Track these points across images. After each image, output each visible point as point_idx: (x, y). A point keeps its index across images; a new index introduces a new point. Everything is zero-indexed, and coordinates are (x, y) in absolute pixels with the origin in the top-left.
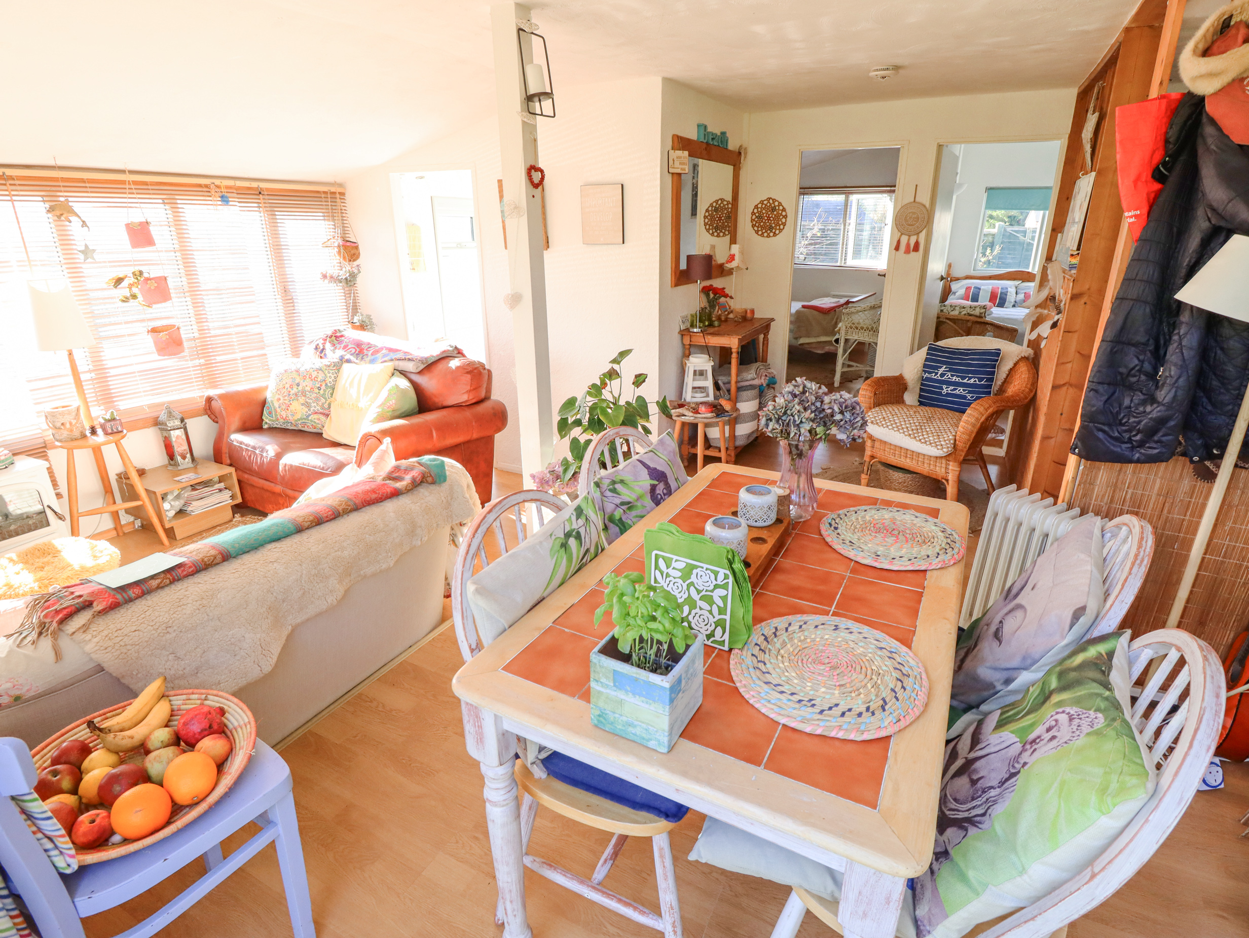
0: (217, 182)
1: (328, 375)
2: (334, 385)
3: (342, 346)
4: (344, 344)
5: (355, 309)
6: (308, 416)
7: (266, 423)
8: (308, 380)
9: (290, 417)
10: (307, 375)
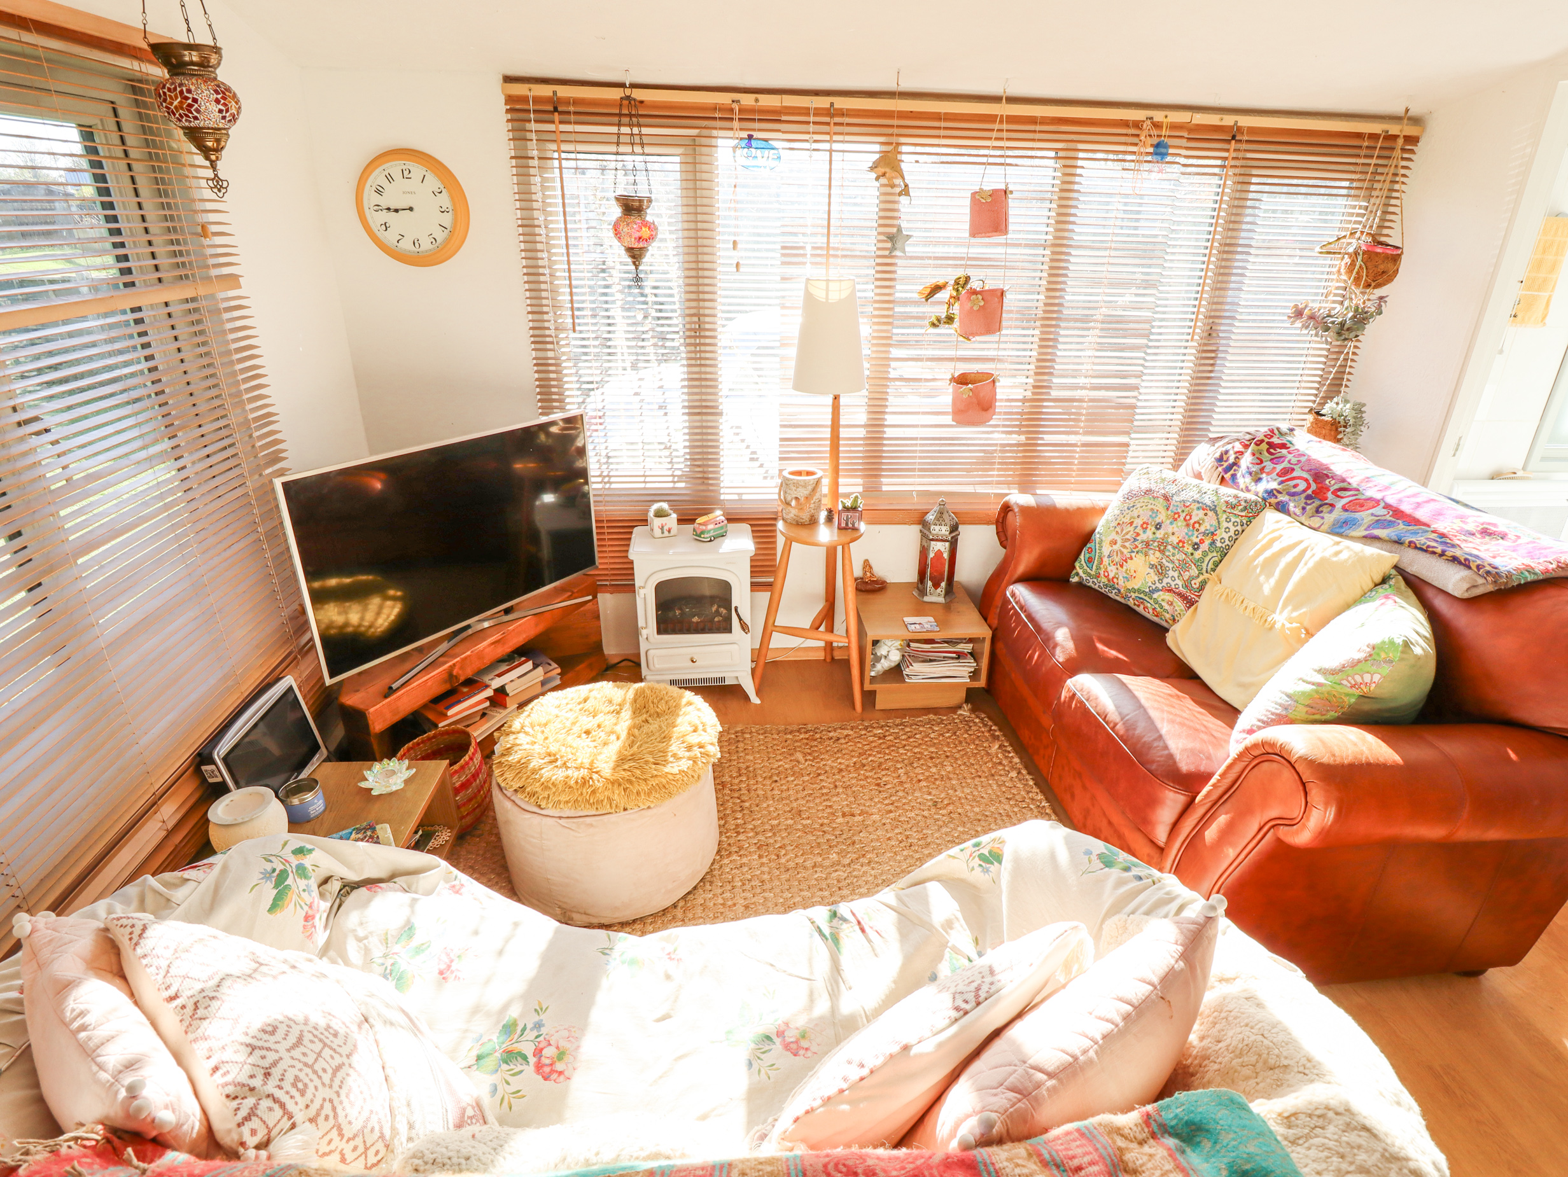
0: (1158, 116)
1: (1225, 524)
2: (1229, 547)
3: (1279, 467)
4: (1285, 464)
5: (1335, 386)
6: (1153, 591)
7: (1077, 574)
8: (1181, 522)
9: (1121, 582)
10: (1182, 513)
